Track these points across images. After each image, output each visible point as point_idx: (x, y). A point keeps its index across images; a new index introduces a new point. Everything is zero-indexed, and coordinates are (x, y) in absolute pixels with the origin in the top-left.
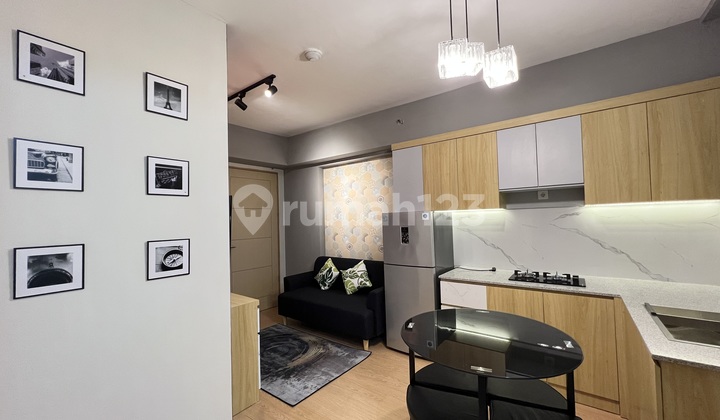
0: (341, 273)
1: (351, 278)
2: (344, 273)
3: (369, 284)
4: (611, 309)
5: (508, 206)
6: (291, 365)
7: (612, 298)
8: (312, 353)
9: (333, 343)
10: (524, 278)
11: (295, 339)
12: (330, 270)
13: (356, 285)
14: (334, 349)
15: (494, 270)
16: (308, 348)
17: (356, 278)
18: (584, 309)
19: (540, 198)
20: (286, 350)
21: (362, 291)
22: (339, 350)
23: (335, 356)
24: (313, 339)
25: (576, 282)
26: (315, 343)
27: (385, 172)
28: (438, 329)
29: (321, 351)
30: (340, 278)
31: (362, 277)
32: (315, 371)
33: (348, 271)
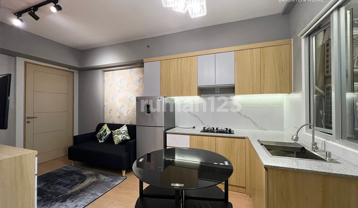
0: (112, 132)
1: (118, 135)
2: (113, 132)
3: (128, 138)
4: (244, 144)
5: (202, 95)
6: (70, 192)
7: (245, 138)
8: (87, 182)
9: (103, 174)
10: (207, 131)
11: (77, 174)
12: (105, 130)
13: (121, 139)
14: (103, 177)
15: (194, 128)
16: (85, 179)
17: (121, 135)
18: (233, 145)
19: (216, 92)
20: (68, 182)
21: (124, 142)
22: (107, 178)
23: (103, 182)
24: (91, 172)
25: (230, 132)
26: (91, 175)
27: (141, 75)
28: (165, 160)
29: (95, 179)
30: (111, 135)
31: (124, 134)
32: (86, 194)
33: (116, 131)
